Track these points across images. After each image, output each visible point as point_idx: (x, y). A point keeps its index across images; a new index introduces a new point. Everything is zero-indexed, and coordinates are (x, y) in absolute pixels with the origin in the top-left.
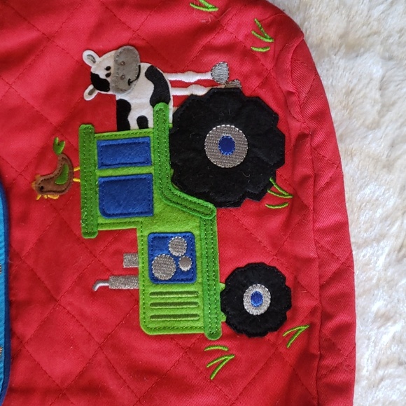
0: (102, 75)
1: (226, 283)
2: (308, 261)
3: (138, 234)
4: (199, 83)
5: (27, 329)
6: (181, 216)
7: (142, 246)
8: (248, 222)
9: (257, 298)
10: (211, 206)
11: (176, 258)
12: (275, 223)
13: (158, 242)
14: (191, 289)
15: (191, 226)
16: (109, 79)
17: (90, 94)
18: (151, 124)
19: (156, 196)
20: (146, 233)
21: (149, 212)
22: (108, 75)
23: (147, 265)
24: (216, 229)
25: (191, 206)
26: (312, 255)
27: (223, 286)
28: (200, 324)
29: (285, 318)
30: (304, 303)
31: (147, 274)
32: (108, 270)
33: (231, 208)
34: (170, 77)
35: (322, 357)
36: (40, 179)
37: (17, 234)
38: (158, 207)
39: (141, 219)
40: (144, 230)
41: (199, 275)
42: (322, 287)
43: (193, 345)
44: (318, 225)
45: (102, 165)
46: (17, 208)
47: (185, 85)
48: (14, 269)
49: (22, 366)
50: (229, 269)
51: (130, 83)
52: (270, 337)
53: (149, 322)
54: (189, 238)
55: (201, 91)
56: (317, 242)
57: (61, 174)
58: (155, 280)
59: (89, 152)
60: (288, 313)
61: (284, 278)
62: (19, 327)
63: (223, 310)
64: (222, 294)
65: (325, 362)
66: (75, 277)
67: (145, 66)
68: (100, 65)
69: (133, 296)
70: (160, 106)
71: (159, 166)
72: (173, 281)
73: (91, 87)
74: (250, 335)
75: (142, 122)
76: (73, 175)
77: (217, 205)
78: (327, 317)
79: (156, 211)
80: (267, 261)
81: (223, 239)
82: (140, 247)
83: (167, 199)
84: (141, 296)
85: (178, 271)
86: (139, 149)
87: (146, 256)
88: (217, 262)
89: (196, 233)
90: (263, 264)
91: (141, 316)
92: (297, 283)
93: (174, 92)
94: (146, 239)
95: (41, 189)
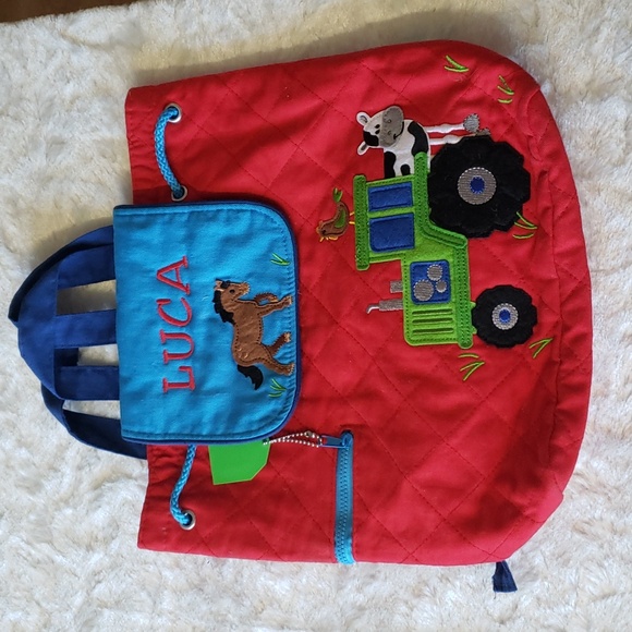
0: (373, 132)
1: (477, 302)
2: (550, 282)
3: (402, 264)
4: (453, 133)
5: (314, 349)
6: (438, 247)
7: (406, 274)
8: (497, 250)
9: (505, 316)
10: (463, 237)
11: (434, 282)
12: (522, 251)
13: (419, 270)
14: (447, 307)
15: (446, 255)
16: (378, 136)
17: (362, 150)
18: (412, 171)
19: (416, 231)
20: (408, 263)
21: (411, 245)
22: (377, 132)
23: (409, 289)
24: (467, 256)
25: (446, 238)
26: (554, 276)
27: (474, 304)
28: (453, 336)
29: (532, 333)
30: (548, 319)
31: (409, 296)
32: (378, 296)
33: (481, 239)
34: (428, 130)
35: (561, 362)
36: (322, 224)
37: (305, 271)
38: (418, 241)
39: (404, 252)
40: (407, 260)
41: (453, 295)
42: (562, 304)
43: (448, 354)
44: (557, 250)
45: (372, 209)
46: (304, 249)
47: (441, 136)
48: (303, 301)
49: (311, 380)
50: (479, 290)
51: (395, 137)
52: (518, 348)
53: (412, 335)
54: (445, 265)
55: (455, 140)
56: (557, 265)
57: (340, 218)
58: (416, 301)
59: (362, 198)
60: (534, 329)
61: (531, 298)
62: (308, 349)
63: (474, 324)
64: (472, 311)
65: (564, 367)
66: (352, 304)
67: (408, 122)
68: (370, 124)
69: (399, 315)
70: (420, 155)
71: (419, 206)
72: (431, 301)
73: (364, 143)
74: (498, 346)
75: (405, 169)
76: (349, 218)
77: (468, 236)
78: (567, 329)
79: (417, 244)
80: (514, 284)
81: (473, 265)
82: (403, 275)
83: (425, 233)
84: (405, 315)
85: (436, 293)
86: (402, 193)
87: (409, 281)
88: (468, 284)
89: (450, 260)
90: (510, 286)
91: (405, 331)
92: (542, 302)
93: (432, 143)
94: (408, 268)
95: (324, 233)
